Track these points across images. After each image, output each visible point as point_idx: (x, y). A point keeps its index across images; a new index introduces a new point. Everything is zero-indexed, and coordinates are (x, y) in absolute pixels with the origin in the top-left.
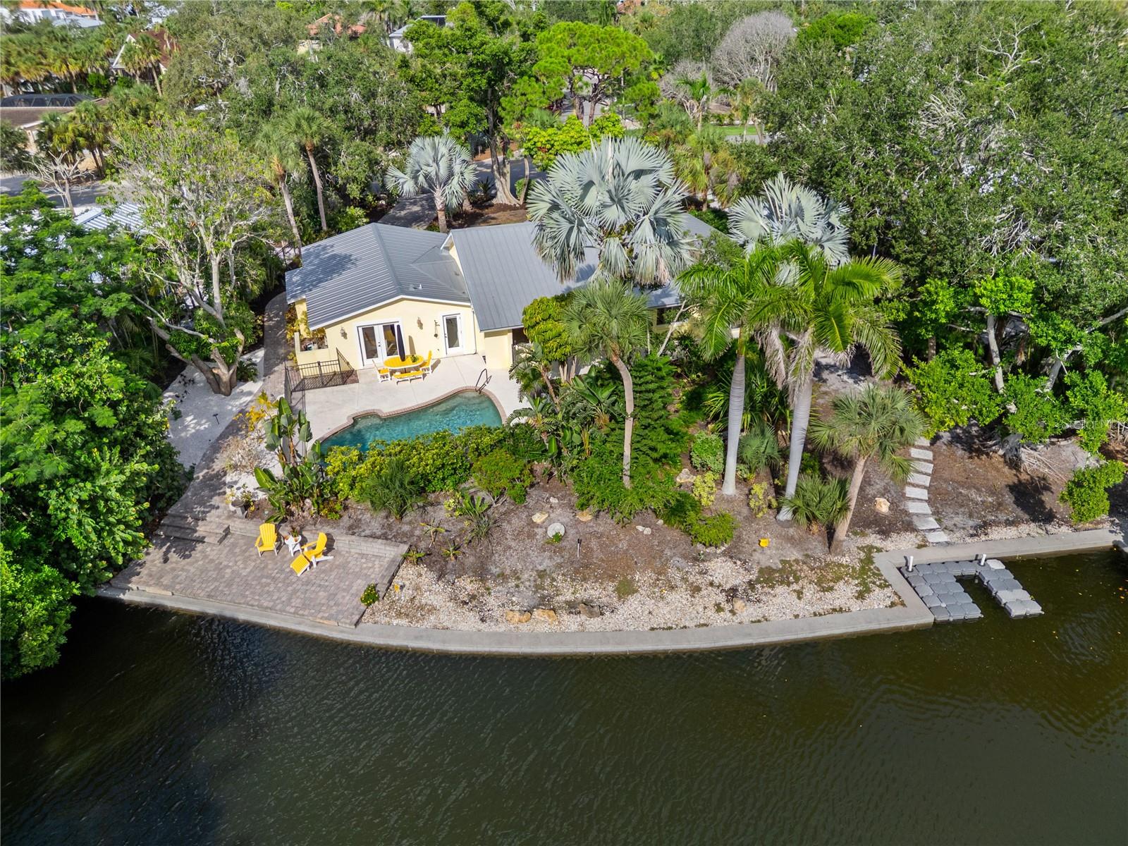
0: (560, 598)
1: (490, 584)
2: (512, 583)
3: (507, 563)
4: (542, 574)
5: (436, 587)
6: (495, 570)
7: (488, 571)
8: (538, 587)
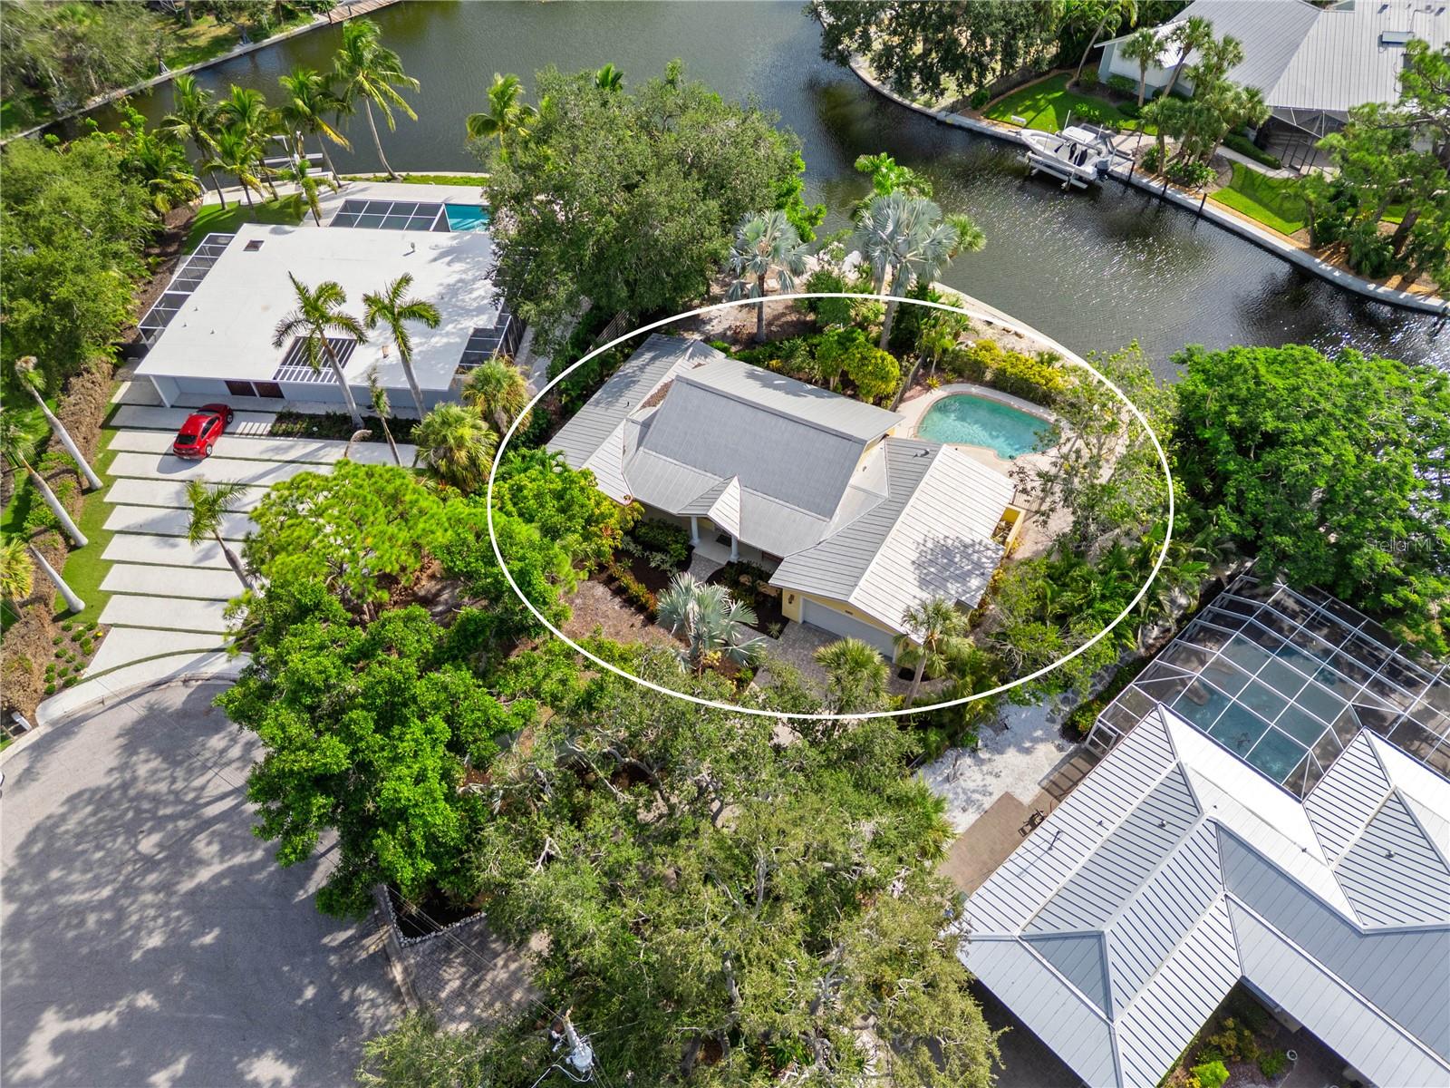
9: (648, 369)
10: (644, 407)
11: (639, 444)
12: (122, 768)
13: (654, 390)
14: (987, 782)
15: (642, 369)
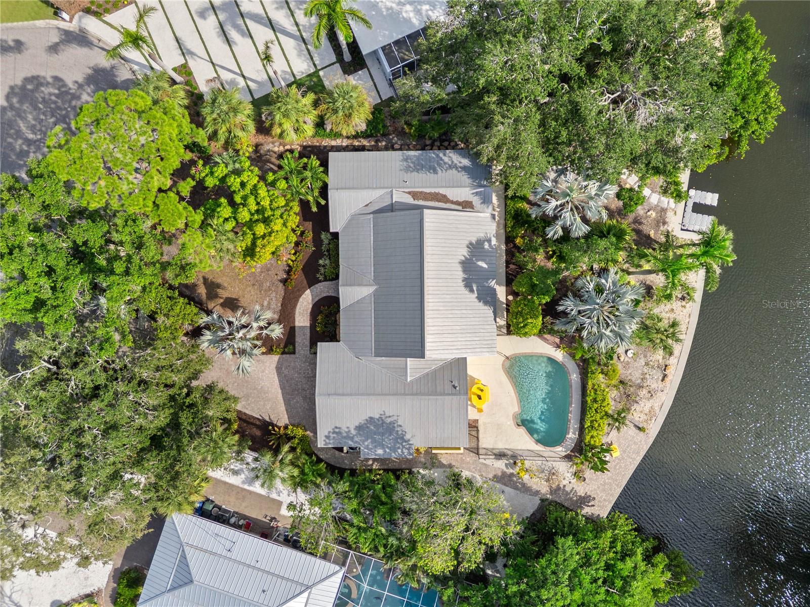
0: (660, 361)
1: (645, 385)
2: (648, 376)
3: (637, 376)
4: (647, 364)
5: (642, 405)
6: (639, 381)
7: (639, 384)
8: (653, 367)
9: (454, 171)
10: (409, 193)
11: (374, 213)
12: (80, 86)
13: (428, 190)
14: (284, 492)
15: (452, 166)
